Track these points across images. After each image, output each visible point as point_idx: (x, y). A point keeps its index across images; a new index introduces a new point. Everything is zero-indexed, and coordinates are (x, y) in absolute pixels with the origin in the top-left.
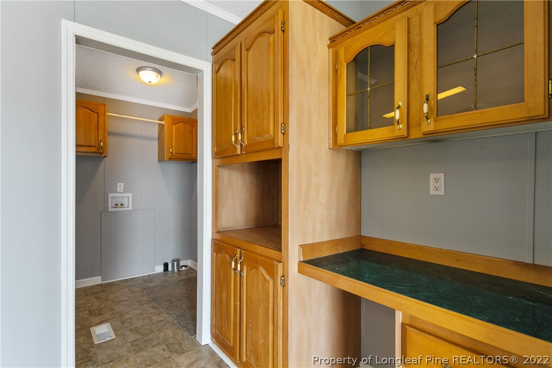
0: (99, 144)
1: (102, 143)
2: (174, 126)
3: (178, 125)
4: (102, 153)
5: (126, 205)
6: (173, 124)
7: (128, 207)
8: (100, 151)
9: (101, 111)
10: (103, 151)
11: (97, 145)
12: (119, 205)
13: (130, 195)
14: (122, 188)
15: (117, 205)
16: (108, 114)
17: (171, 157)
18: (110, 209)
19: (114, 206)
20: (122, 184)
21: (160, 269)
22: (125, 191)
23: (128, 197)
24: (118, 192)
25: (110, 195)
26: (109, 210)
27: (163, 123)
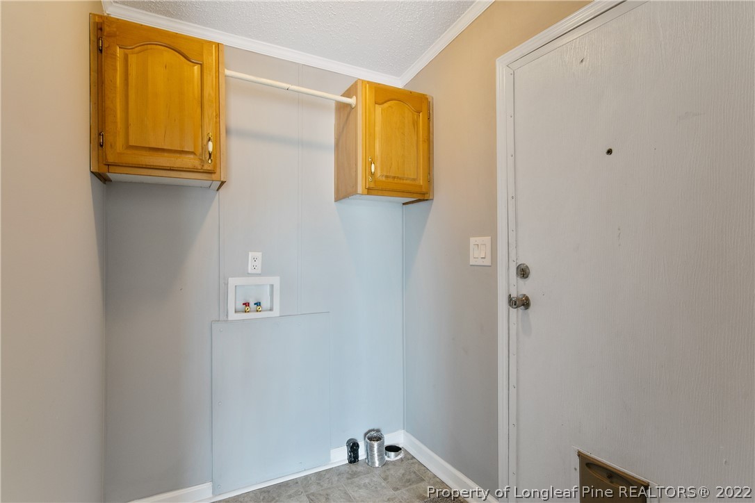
0: (204, 147)
1: (210, 144)
2: (379, 108)
3: (386, 105)
4: (210, 172)
5: (265, 304)
6: (376, 103)
7: (271, 310)
8: (206, 167)
9: (210, 60)
10: (215, 166)
11: (199, 151)
12: (252, 305)
13: (276, 281)
14: (259, 263)
15: (247, 304)
16: (228, 72)
17: (372, 185)
18: (233, 316)
19: (241, 306)
20: (259, 255)
21: (340, 456)
22: (265, 272)
23: (272, 286)
24: (250, 275)
25: (233, 282)
26: (230, 318)
27: (352, 101)
